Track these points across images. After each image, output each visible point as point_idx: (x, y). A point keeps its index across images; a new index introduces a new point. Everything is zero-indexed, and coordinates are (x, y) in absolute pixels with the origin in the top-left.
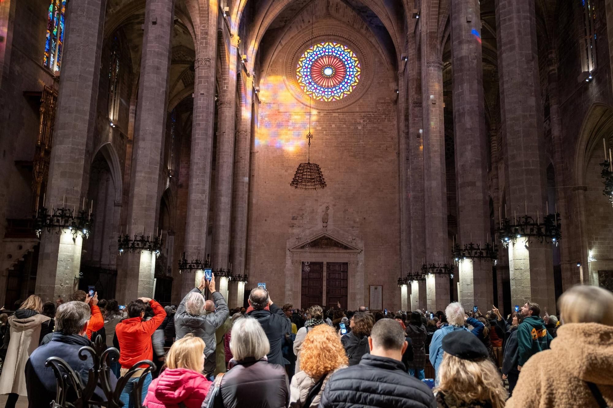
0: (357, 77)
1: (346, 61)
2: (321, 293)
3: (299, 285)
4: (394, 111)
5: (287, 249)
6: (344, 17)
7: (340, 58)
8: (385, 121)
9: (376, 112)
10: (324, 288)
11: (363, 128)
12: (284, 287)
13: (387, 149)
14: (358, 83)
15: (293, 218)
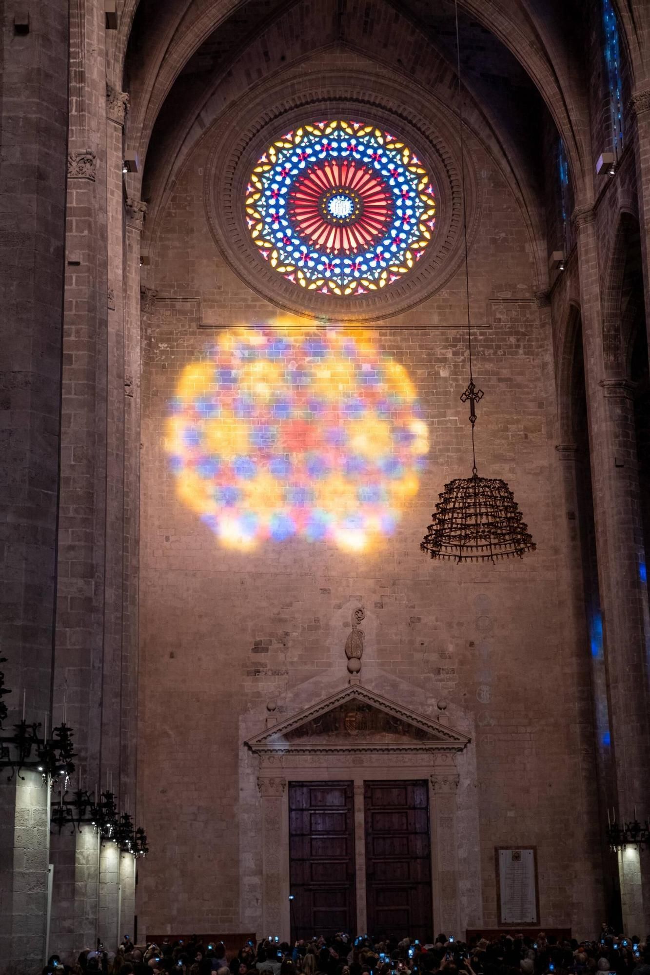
0: (424, 223)
1: (392, 175)
2: (351, 877)
3: (283, 854)
4: (543, 326)
5: (241, 742)
6: (385, 46)
7: (373, 168)
8: (516, 353)
9: (489, 327)
10: (360, 861)
11: (455, 373)
12: (236, 862)
13: (526, 437)
14: (430, 242)
15: (258, 648)
